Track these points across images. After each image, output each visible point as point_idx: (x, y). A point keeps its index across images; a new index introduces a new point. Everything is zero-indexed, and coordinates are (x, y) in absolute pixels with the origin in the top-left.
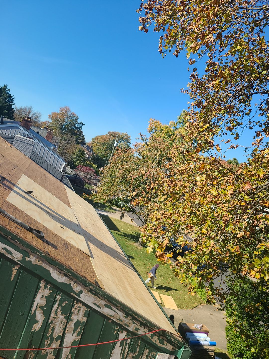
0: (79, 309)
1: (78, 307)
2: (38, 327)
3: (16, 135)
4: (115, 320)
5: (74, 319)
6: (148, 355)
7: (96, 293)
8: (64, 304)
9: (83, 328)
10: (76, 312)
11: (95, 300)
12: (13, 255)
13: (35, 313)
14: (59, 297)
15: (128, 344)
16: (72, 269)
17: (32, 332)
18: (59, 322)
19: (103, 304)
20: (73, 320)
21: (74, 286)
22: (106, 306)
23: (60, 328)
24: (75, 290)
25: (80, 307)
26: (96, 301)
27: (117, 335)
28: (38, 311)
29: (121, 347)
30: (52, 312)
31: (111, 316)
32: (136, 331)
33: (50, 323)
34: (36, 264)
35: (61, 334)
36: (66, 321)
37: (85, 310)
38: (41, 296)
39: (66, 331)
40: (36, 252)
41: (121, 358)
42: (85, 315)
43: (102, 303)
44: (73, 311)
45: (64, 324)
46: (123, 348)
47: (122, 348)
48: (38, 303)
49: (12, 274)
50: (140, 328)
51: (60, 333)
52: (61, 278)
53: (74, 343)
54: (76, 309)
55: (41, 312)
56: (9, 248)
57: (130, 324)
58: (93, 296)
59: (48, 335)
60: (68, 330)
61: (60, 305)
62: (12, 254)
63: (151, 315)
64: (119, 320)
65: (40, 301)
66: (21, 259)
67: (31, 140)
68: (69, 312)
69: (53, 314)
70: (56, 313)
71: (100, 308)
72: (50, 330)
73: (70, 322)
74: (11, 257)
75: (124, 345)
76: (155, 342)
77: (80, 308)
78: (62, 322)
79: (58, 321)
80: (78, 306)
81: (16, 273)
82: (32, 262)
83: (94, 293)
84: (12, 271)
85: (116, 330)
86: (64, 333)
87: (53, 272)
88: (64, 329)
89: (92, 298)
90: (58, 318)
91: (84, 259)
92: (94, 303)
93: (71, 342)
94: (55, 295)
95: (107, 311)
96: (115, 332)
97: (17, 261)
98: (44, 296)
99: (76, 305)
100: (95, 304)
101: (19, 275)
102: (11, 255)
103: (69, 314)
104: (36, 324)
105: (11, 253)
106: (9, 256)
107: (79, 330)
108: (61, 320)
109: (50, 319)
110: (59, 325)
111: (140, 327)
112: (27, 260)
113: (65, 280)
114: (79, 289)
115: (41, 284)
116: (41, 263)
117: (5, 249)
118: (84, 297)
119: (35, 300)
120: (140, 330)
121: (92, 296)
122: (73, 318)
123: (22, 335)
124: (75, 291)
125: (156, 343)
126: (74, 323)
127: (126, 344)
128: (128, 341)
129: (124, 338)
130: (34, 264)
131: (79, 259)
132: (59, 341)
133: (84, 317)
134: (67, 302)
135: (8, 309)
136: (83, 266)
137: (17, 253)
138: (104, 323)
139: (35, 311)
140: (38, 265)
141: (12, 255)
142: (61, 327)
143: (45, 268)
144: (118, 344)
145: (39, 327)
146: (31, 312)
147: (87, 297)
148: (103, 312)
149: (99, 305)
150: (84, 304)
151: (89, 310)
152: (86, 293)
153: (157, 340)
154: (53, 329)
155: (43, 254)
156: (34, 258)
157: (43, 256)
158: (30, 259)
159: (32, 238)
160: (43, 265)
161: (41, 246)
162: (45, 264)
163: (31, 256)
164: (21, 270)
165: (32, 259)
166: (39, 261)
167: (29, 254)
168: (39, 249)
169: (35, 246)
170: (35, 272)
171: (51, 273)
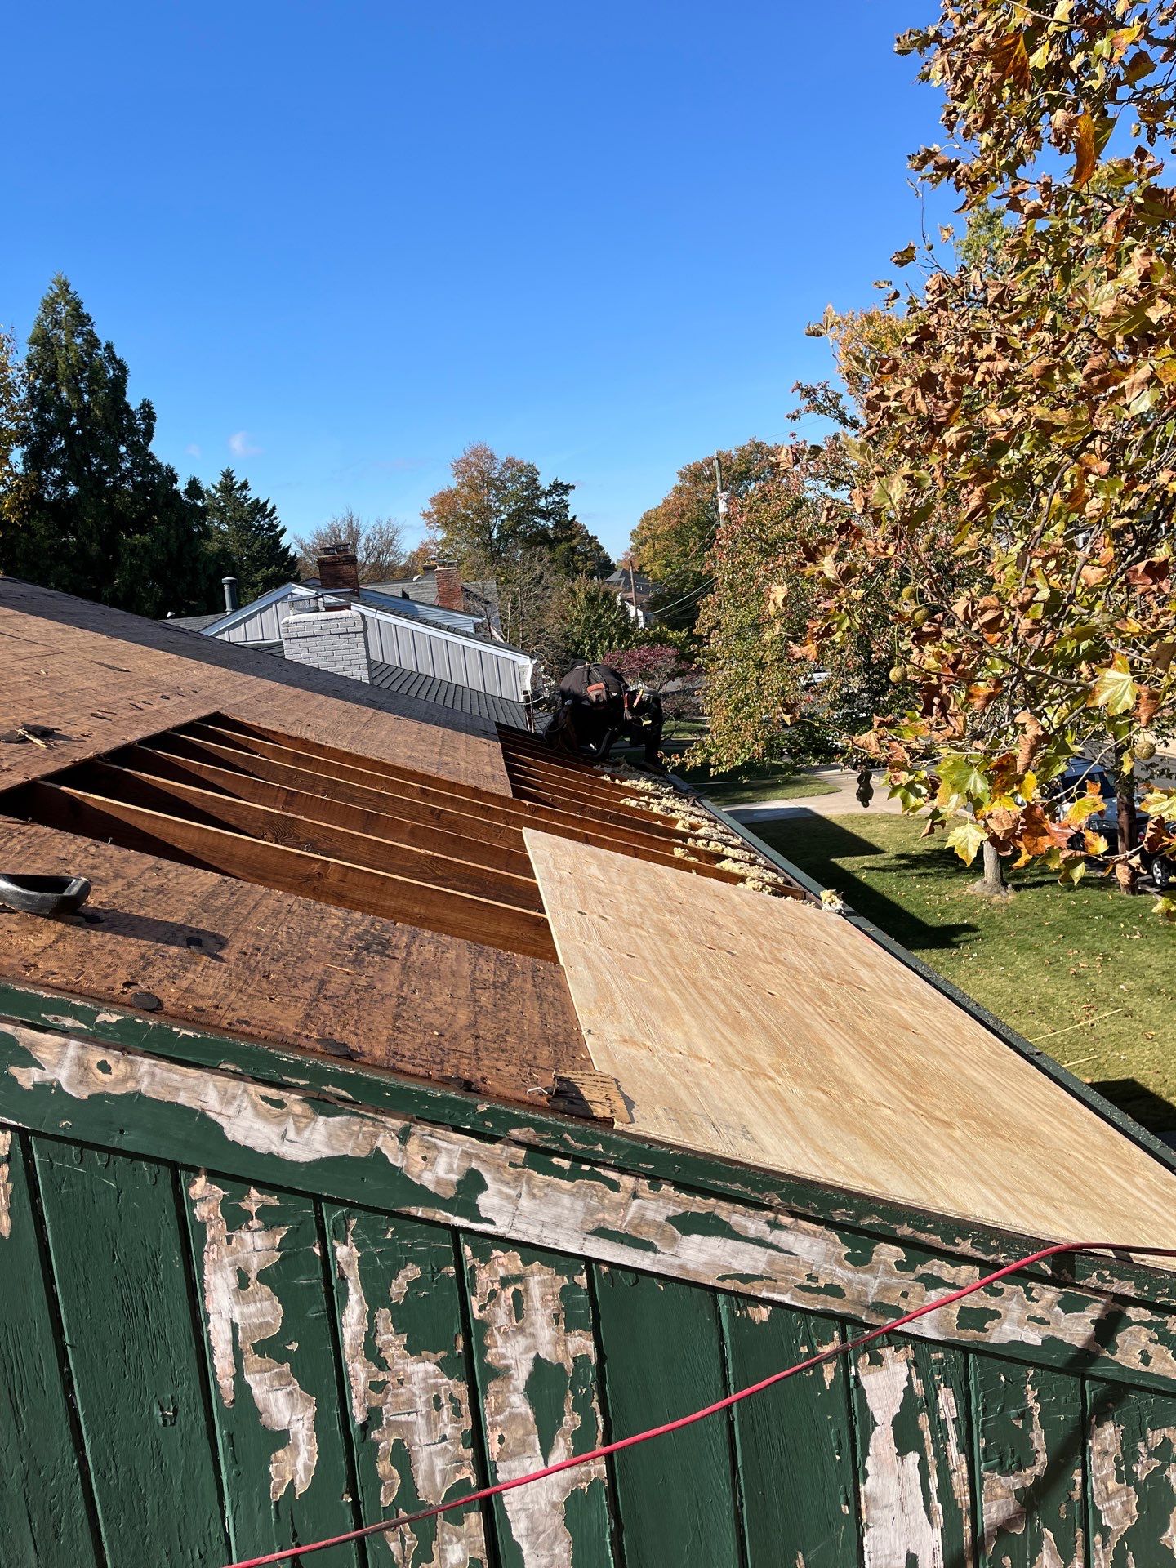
0: (510, 1291)
1: (505, 1282)
2: (300, 1467)
3: (284, 621)
4: (786, 1299)
5: (511, 1362)
6: (1129, 1456)
7: (577, 1160)
8: (399, 1287)
9: (595, 1405)
10: (502, 1316)
11: (590, 1211)
13: (242, 1389)
14: (350, 1254)
15: (951, 1427)
16: (349, 1056)
17: (277, 1503)
18: (420, 1403)
19: (661, 1218)
20: (508, 1368)
21: (405, 1156)
22: (687, 1224)
23: (444, 1438)
24: (427, 1179)
25: (519, 1279)
26: (601, 1216)
27: (851, 1392)
28: (257, 1377)
29: (913, 1458)
30: (346, 1358)
31: (745, 1278)
32: (968, 1335)
33: (365, 1427)
34: (98, 1090)
35: (468, 1473)
36: (461, 1390)
37: (557, 1289)
38: (233, 1280)
39: (493, 1448)
40: (50, 1018)
41: (940, 1519)
42: (568, 1319)
43: (650, 1215)
44: (477, 1315)
45: (457, 1412)
46: (930, 1457)
47: (923, 1459)
48: (234, 1327)
50: (992, 1303)
51: (458, 1470)
52: (299, 1131)
53: (575, 1507)
54: (493, 1294)
55: (280, 1375)
57: (905, 1295)
58: (566, 1184)
59: (385, 1499)
60: (501, 1440)
61: (376, 1297)
63: (1049, 1200)
64: (818, 1290)
65: (237, 1310)
67: (345, 613)
68: (458, 1327)
69: (359, 1372)
70: (372, 1352)
71: (647, 1246)
72: (384, 1467)
73: (493, 1386)
75: (927, 1434)
76: (1142, 1367)
77: (520, 1286)
78: (437, 1399)
79: (411, 1403)
80: (502, 1272)
81: (9, 1186)
82: (66, 1088)
83: (565, 1164)
85: (828, 1359)
86: (482, 1463)
87: (231, 1111)
88: (476, 1439)
89: (566, 1200)
90: (401, 1382)
92: (592, 1227)
93: (554, 1505)
94: (317, 1251)
95: (704, 1258)
96: (829, 1374)
98: (253, 1276)
99: (483, 1276)
100: (601, 1233)
101: (34, 1193)
103: (460, 1342)
104: (280, 1453)
107: (571, 1420)
108: (426, 1390)
109: (355, 1403)
110: (432, 1424)
111: (994, 1300)
112: (28, 1086)
113: (330, 1136)
114: (450, 1170)
115: (193, 1204)
116: (125, 1080)
118: (510, 1208)
119: (207, 1316)
120: (996, 1315)
121: (561, 1190)
122: (504, 1357)
123: (227, 1536)
124: (432, 1188)
125: (1156, 1367)
126: (521, 1385)
127: (938, 1426)
128: (947, 1404)
129: (908, 1391)
130: (83, 1093)
132: (474, 1519)
133: (567, 1330)
134: (412, 1272)
135: (70, 1403)
138: (722, 1339)
139: (238, 1377)
140: (110, 1096)
142: (448, 1432)
143: (168, 1098)
144: (882, 1441)
145: (307, 1468)
146: (218, 1388)
147: (525, 1203)
148: (681, 1267)
149: (630, 1231)
150: (531, 1251)
151: (582, 1280)
152: (507, 1177)
153: (1152, 1348)
154: (402, 1457)
155: (103, 1017)
156: (67, 1063)
157: (108, 1031)
158: (41, 1076)
159: (50, 946)
160: (144, 1087)
161: (106, 976)
162: (153, 1075)
163: (39, 1055)
164: (33, 1159)
165: (57, 1070)
166: (104, 1067)
167: (21, 1044)
168: (71, 992)
169: (35, 984)
170: (115, 1145)
171: (220, 1120)
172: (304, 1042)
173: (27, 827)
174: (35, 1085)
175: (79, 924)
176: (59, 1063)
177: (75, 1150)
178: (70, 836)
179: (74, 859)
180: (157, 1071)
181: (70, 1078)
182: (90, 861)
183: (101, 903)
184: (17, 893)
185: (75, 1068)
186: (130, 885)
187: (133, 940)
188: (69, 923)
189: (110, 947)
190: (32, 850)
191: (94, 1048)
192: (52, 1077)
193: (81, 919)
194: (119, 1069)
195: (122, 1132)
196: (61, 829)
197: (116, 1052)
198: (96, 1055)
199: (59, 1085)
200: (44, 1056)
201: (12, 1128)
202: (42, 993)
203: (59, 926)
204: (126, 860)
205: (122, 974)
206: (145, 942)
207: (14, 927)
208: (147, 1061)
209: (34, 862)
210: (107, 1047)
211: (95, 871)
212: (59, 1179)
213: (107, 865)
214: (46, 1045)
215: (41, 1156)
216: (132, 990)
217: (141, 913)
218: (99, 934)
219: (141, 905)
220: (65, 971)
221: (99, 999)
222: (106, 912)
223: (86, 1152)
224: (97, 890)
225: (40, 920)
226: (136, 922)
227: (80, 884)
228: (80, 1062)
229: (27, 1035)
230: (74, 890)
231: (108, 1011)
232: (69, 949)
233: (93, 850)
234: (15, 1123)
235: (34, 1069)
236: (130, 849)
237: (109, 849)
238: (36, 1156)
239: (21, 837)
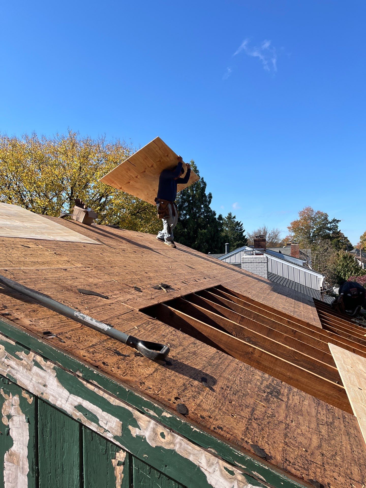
3: (242, 257)
12: (100, 423)
16: (266, 458)
34: (159, 445)
40: (145, 409)
49: (114, 478)
56: (87, 404)
62: (98, 419)
66: (119, 434)
67: (261, 256)
74: (97, 428)
81: (123, 475)
82: (148, 441)
84: (113, 469)
87: (211, 470)
97: (112, 440)
101: (131, 480)
102: (95, 424)
105: (94, 419)
106: (93, 427)
112: (134, 435)
116: (170, 443)
117: (79, 408)
130: (153, 444)
136: (320, 447)
137: (107, 417)
140: (163, 449)
141: (98, 424)
143: (186, 456)
155: (164, 414)
156: (149, 429)
157: (165, 420)
158: (140, 432)
159: (151, 375)
160: (177, 448)
161: (169, 393)
162: (181, 444)
163: (140, 423)
164: (132, 466)
165: (146, 432)
166: (163, 435)
167: (134, 417)
168: (154, 399)
169: (142, 393)
170: (163, 471)
171: (206, 473)
172: (245, 445)
173: (154, 321)
174: (137, 436)
175: (163, 365)
176: (146, 429)
177: (148, 468)
178: (167, 326)
179: (167, 336)
180: (183, 443)
181: (150, 436)
182: (172, 337)
183: (173, 356)
184: (145, 349)
185: (152, 433)
186: (184, 349)
187: (181, 376)
188: (160, 364)
189: (173, 378)
190: (154, 330)
191: (160, 426)
192: (143, 434)
193: (165, 363)
194: (168, 438)
195: (166, 466)
196: (165, 323)
197: (168, 430)
198: (160, 429)
199: (145, 438)
200: (141, 424)
201: (127, 452)
202: (144, 398)
203: (156, 365)
204: (184, 338)
205: (175, 393)
206: (186, 377)
207: (141, 363)
208: (179, 437)
209: (154, 335)
210: (165, 426)
211: (173, 342)
212: (141, 478)
213: (178, 340)
214: (143, 420)
215: (135, 466)
216: (178, 402)
217: (186, 363)
218: (170, 371)
219: (187, 359)
220: (154, 388)
221: (165, 405)
222: (174, 361)
223: (152, 470)
224: (172, 350)
225: (151, 361)
226: (184, 367)
227: (166, 348)
228: (154, 430)
229: (137, 414)
230: (163, 351)
231: (167, 412)
232: (158, 377)
233: (174, 332)
234: (127, 450)
235: (137, 429)
236: (186, 334)
237: (179, 333)
238: (134, 466)
239: (152, 325)
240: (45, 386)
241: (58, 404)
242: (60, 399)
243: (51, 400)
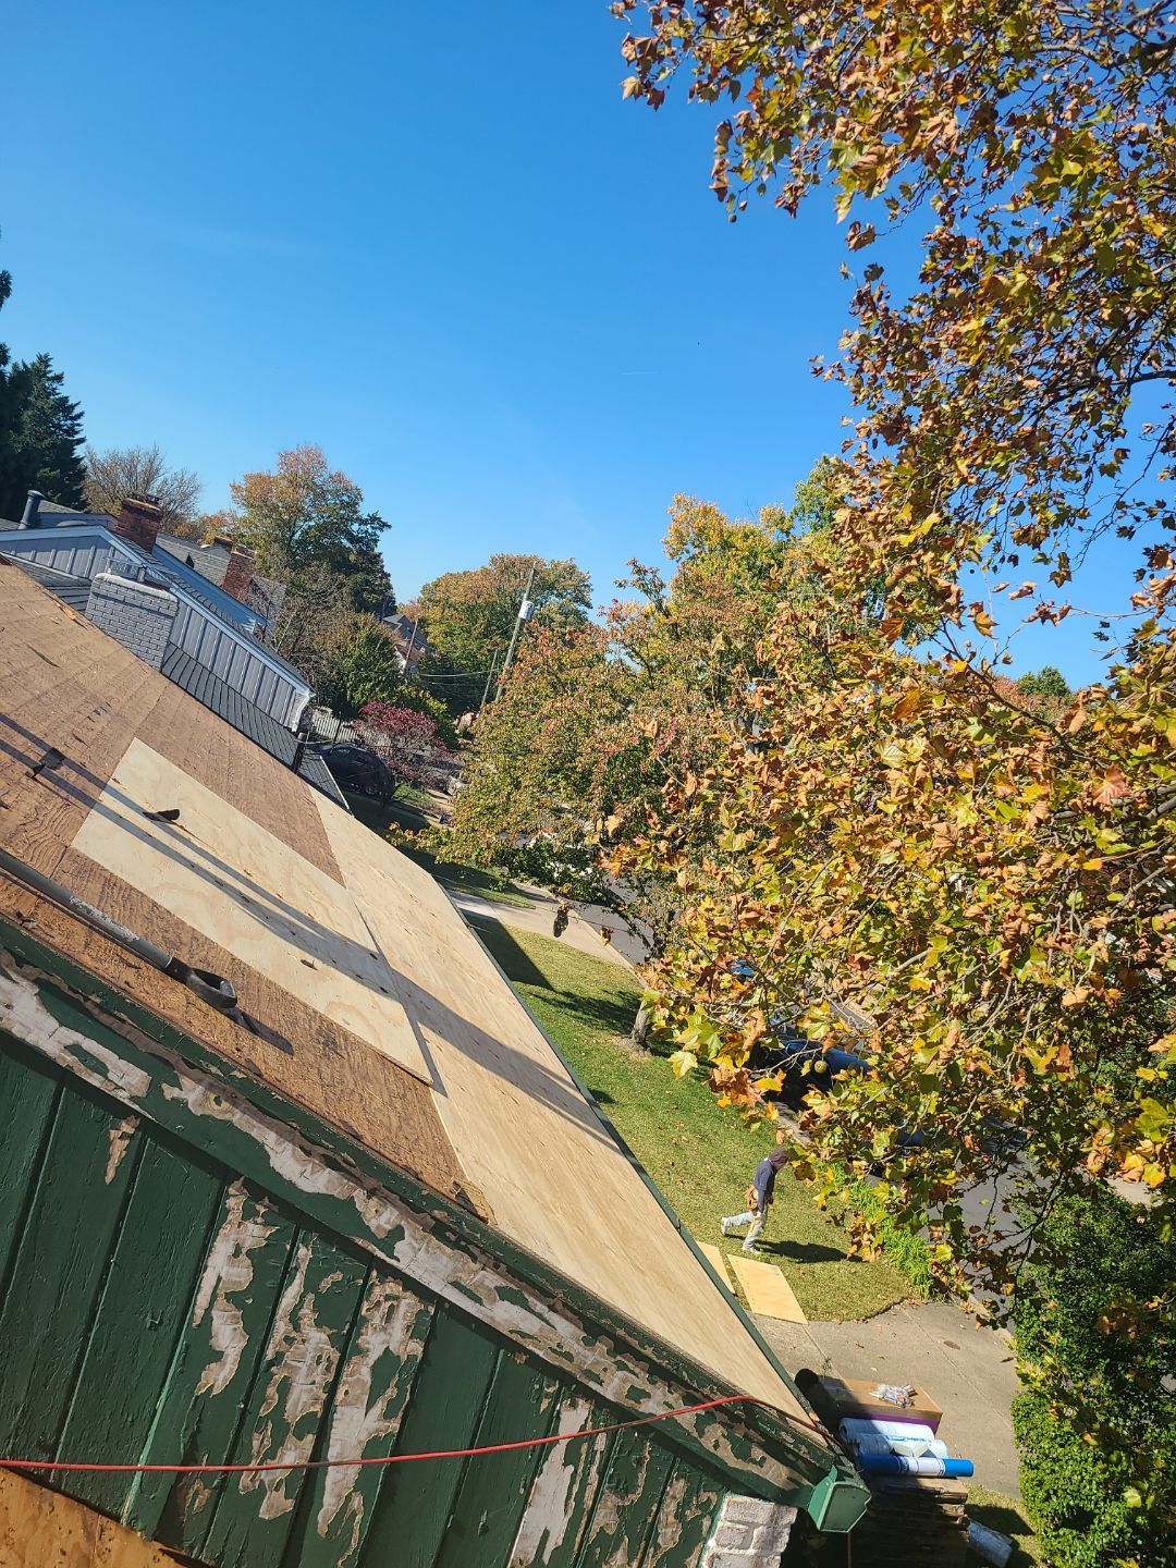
0: (389, 1304)
1: (388, 1298)
2: (221, 1377)
3: (98, 575)
4: (541, 1354)
5: (371, 1347)
6: (685, 1504)
7: (461, 1237)
8: (326, 1284)
9: (409, 1387)
10: (377, 1318)
11: (455, 1270)
12: (110, 1075)
13: (208, 1318)
14: (306, 1255)
15: (598, 1455)
16: (357, 1137)
17: (197, 1397)
18: (308, 1359)
19: (492, 1287)
20: (368, 1350)
21: (366, 1207)
22: (504, 1294)
23: (313, 1383)
24: (373, 1224)
25: (397, 1298)
26: (460, 1274)
27: (553, 1419)
28: (220, 1313)
29: (571, 1469)
30: (277, 1317)
31: (524, 1335)
32: (630, 1403)
33: (271, 1363)
34: (208, 1112)
35: (318, 1408)
36: (336, 1356)
37: (415, 1311)
38: (231, 1250)
39: (340, 1396)
40: (205, 1064)
41: (570, 1512)
42: (414, 1331)
43: (487, 1282)
44: (363, 1312)
45: (328, 1369)
46: (580, 1470)
47: (576, 1471)
48: (219, 1279)
49: (108, 1156)
50: (649, 1388)
51: (313, 1404)
52: (312, 1173)
53: (373, 1446)
54: (378, 1304)
55: (234, 1316)
56: (90, 1045)
57: (605, 1370)
58: (448, 1250)
59: (263, 1413)
60: (347, 1393)
61: (310, 1285)
62: (108, 1071)
63: (693, 1337)
64: (560, 1354)
65: (226, 1268)
66: (141, 1093)
67: (162, 593)
68: (349, 1318)
69: (281, 1327)
70: (294, 1319)
71: (478, 1300)
72: (271, 1391)
73: (354, 1359)
74: (102, 1083)
75: (583, 1457)
76: (712, 1450)
77: (395, 1303)
78: (320, 1357)
79: (303, 1355)
80: (388, 1292)
81: (124, 1153)
82: (190, 1106)
83: (453, 1238)
84: (109, 1143)
85: (547, 1395)
86: (329, 1406)
87: (279, 1149)
88: (332, 1389)
89: (445, 1259)
90: (304, 1341)
91: (404, 1096)
92: (451, 1279)
93: (360, 1442)
94: (288, 1247)
95: (506, 1316)
96: (545, 1404)
97: (126, 1102)
98: (244, 1251)
99: (377, 1290)
100: (456, 1285)
101: (137, 1161)
102: (101, 1077)
103: (347, 1327)
104: (213, 1365)
105: (101, 1069)
106: (95, 1080)
107: (391, 1392)
108: (315, 1350)
109: (271, 1346)
110: (310, 1371)
111: (650, 1386)
112: (169, 1097)
113: (329, 1182)
114: (387, 1223)
115: (228, 1196)
116: (226, 1112)
117: (74, 1049)
118: (412, 1255)
119: (206, 1267)
120: (648, 1396)
121: (444, 1253)
122: (368, 1343)
123: (156, 1411)
124: (373, 1229)
125: (720, 1453)
126: (371, 1363)
127: (591, 1453)
128: (601, 1443)
129: (583, 1428)
130: (198, 1112)
131: (386, 1099)
132: (310, 1439)
133: (411, 1338)
134: (338, 1276)
135: (95, 1303)
137: (125, 1069)
138: (495, 1367)
139: (208, 1310)
140: (214, 1119)
141: (106, 1078)
142: (318, 1379)
143: (246, 1131)
144: (558, 1453)
145: (225, 1379)
146: (193, 1313)
147: (421, 1254)
148: (492, 1318)
149: (472, 1288)
150: (410, 1284)
151: (432, 1310)
152: (418, 1236)
153: (722, 1440)
154: (285, 1388)
155: (235, 1073)
156: (197, 1092)
158: (178, 1095)
160: (235, 1120)
161: (225, 1040)
162: (244, 1115)
163: (183, 1081)
164: (146, 1141)
165: (190, 1094)
166: (217, 1101)
167: (176, 1071)
168: (219, 1050)
169: (201, 1040)
171: (271, 1153)
172: (333, 1120)
174: (173, 1099)
176: (192, 1090)
180: (248, 1112)
181: (195, 1102)
185: (200, 1097)
191: (215, 1092)
192: (185, 1097)
194: (226, 1105)
195: (211, 1142)
199: (186, 1102)
200: (185, 1082)
201: (144, 1117)
202: (207, 1048)
208: (244, 1106)
212: (155, 1158)
214: (191, 1077)
228: (204, 1094)
229: (180, 1068)
234: (150, 1117)
235: (176, 1089)
238: (149, 1140)
240: (8, 1007)
241: (31, 1039)
242: (36, 1031)
243: (16, 1031)
